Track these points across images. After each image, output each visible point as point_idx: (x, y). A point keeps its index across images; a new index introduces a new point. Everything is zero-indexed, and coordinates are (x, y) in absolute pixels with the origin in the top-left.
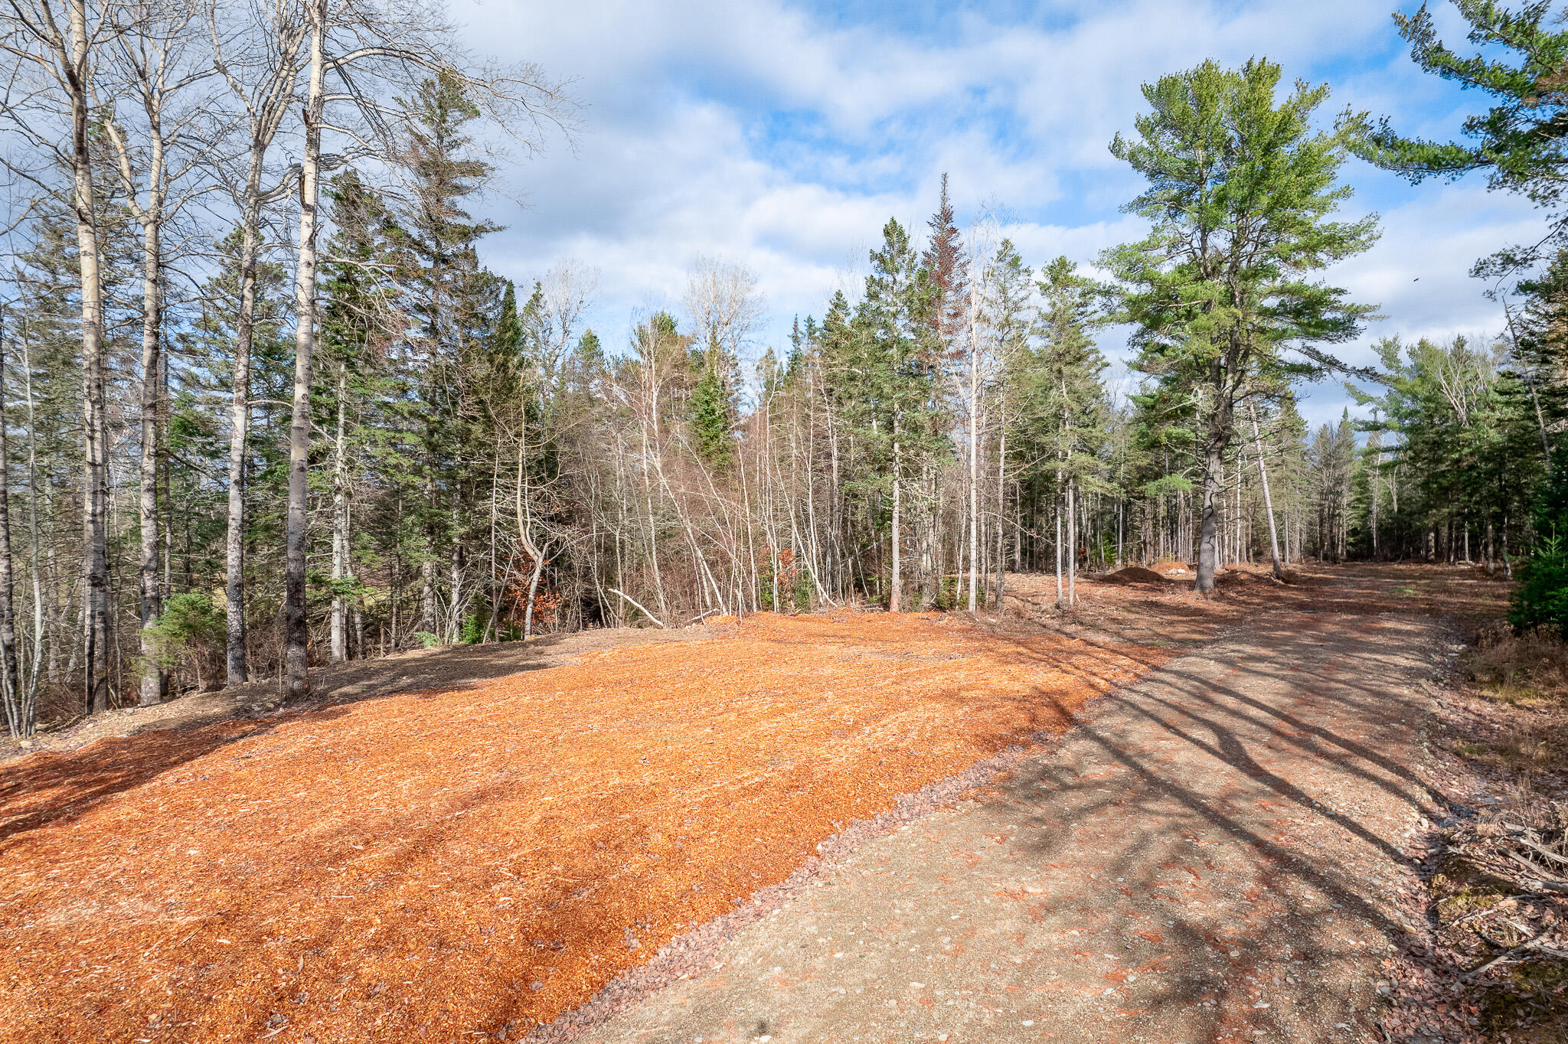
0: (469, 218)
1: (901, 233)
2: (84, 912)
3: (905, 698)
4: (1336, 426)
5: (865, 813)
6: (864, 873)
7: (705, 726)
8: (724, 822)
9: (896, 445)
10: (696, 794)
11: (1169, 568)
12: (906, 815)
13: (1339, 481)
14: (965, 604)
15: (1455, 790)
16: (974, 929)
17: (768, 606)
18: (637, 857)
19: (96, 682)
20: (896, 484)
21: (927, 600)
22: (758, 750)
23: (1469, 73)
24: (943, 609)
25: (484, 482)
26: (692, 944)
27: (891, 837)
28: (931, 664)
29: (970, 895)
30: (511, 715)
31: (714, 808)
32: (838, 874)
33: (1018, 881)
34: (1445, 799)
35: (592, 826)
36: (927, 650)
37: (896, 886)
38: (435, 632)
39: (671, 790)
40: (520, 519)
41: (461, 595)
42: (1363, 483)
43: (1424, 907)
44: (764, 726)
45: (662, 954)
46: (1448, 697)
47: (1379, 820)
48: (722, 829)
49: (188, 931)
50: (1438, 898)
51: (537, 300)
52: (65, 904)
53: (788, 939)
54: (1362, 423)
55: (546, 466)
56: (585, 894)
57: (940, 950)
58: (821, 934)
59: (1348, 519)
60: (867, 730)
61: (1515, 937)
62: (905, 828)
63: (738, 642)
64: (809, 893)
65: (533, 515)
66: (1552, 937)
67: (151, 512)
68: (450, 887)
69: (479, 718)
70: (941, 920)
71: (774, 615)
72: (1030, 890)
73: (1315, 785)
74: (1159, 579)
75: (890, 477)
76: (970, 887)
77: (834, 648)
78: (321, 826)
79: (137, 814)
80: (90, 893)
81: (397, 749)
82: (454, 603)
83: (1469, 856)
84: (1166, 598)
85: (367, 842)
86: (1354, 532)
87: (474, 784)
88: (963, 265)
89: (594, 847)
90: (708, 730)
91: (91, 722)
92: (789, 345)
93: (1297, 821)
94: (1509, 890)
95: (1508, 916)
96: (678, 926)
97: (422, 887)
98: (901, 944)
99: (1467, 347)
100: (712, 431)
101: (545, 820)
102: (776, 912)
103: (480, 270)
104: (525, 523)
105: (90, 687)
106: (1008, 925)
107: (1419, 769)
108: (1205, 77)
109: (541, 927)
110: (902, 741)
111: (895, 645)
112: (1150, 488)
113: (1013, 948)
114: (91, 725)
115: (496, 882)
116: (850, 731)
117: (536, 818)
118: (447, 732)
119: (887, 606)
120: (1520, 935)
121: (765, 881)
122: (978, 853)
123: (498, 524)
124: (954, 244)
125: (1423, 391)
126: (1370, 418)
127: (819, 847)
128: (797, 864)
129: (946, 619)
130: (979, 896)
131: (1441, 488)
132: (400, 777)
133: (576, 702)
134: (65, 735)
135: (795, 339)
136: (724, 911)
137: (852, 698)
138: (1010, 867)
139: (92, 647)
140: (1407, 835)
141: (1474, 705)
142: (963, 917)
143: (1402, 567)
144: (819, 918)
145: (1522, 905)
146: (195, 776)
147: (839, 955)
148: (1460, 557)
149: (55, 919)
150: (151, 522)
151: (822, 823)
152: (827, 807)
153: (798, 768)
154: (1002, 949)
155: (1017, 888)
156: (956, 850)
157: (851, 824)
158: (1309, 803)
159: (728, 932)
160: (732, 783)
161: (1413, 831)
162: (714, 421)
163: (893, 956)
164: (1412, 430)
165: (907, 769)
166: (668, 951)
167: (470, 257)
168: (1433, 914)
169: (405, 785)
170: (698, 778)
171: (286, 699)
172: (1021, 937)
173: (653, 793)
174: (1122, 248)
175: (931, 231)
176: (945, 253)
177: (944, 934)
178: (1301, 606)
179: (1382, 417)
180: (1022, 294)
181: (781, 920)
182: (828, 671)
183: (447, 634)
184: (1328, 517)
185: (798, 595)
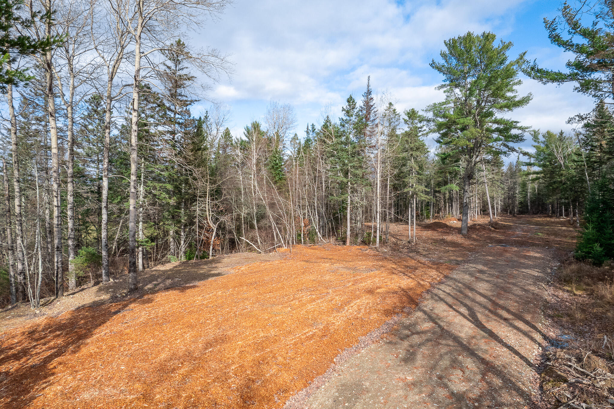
0: (186, 97)
1: (353, 102)
2: (95, 394)
3: (358, 292)
4: (515, 163)
5: (349, 345)
6: (351, 370)
7: (288, 307)
8: (302, 352)
9: (349, 183)
10: (290, 340)
11: (450, 220)
12: (363, 346)
13: (515, 183)
14: (375, 241)
15: (552, 334)
16: (390, 394)
17: (299, 242)
18: (275, 366)
19: (59, 286)
20: (349, 197)
21: (359, 240)
22: (308, 318)
23: (567, 45)
24: (366, 244)
25: (193, 199)
26: (297, 400)
27: (359, 355)
28: (364, 275)
29: (388, 380)
30: (216, 301)
31: (298, 346)
32: (342, 371)
33: (403, 374)
34: (548, 338)
35: (257, 355)
36: (362, 265)
37: (362, 376)
38: (174, 255)
39: (282, 338)
40: (207, 213)
41: (185, 241)
42: (524, 185)
43: (538, 385)
44: (310, 307)
45: (287, 404)
46: (551, 291)
47: (525, 348)
48: (302, 354)
49: (133, 401)
50: (543, 381)
51: (207, 118)
52: (87, 390)
53: (329, 398)
54: (525, 163)
55: (217, 193)
56: (260, 382)
57: (379, 402)
58: (340, 397)
59: (519, 197)
60: (346, 308)
61: (566, 399)
62: (363, 351)
63: (291, 262)
64: (333, 379)
65: (213, 212)
66: (578, 399)
67: (72, 216)
68: (214, 381)
69: (205, 302)
70: (379, 390)
71: (302, 246)
72: (408, 378)
73: (504, 332)
74: (446, 226)
75: (346, 195)
76: (387, 376)
77: (328, 265)
78: (163, 356)
79: (96, 350)
80: (94, 386)
81: (180, 319)
82: (182, 244)
83: (553, 366)
84: (449, 238)
85: (182, 363)
86: (521, 203)
87: (211, 337)
88: (375, 112)
89: (259, 363)
90: (289, 309)
91: (58, 301)
92: (305, 135)
93: (497, 348)
94: (565, 381)
95: (565, 390)
96: (291, 393)
97: (205, 381)
98: (367, 400)
99: (564, 135)
100: (277, 172)
101: (241, 352)
102: (323, 387)
103: (191, 118)
104: (210, 215)
105: (57, 288)
106: (401, 392)
107: (539, 326)
108: (468, 38)
109: (248, 396)
110: (359, 314)
111: (350, 263)
112: (443, 189)
113: (404, 401)
114: (58, 303)
115: (229, 378)
116: (340, 309)
117: (238, 352)
118: (195, 310)
119: (344, 242)
120: (568, 398)
121: (318, 374)
122: (389, 362)
123: (199, 215)
124: (372, 104)
125: (547, 152)
126: (528, 161)
127: (335, 360)
128: (328, 367)
129: (367, 250)
130: (391, 381)
131: (553, 188)
132: (184, 332)
133: (238, 294)
134: (50, 307)
135: (308, 132)
136: (306, 386)
137: (339, 293)
138: (400, 368)
139: (57, 274)
140: (534, 354)
141: (561, 293)
142: (386, 389)
143: (539, 219)
144: (338, 390)
145: (569, 387)
146: (111, 332)
147: (346, 404)
148: (561, 215)
149: (86, 396)
150: (72, 220)
151: (335, 350)
152: (336, 343)
153: (324, 327)
154: (400, 402)
155: (403, 377)
156: (381, 361)
157: (344, 349)
158: (500, 341)
159: (308, 395)
160: (302, 335)
161: (536, 352)
162: (277, 168)
163: (364, 404)
164: (544, 166)
165: (362, 326)
166: (289, 403)
167: (188, 112)
168: (541, 387)
169: (188, 336)
170: (290, 332)
171: (129, 292)
172: (406, 397)
173: (276, 339)
174: (435, 104)
175: (363, 98)
176: (368, 106)
177: (380, 395)
178: (499, 242)
179: (532, 160)
180: (396, 123)
181: (326, 390)
182: (327, 277)
183: (179, 256)
184: (512, 197)
185: (311, 236)
